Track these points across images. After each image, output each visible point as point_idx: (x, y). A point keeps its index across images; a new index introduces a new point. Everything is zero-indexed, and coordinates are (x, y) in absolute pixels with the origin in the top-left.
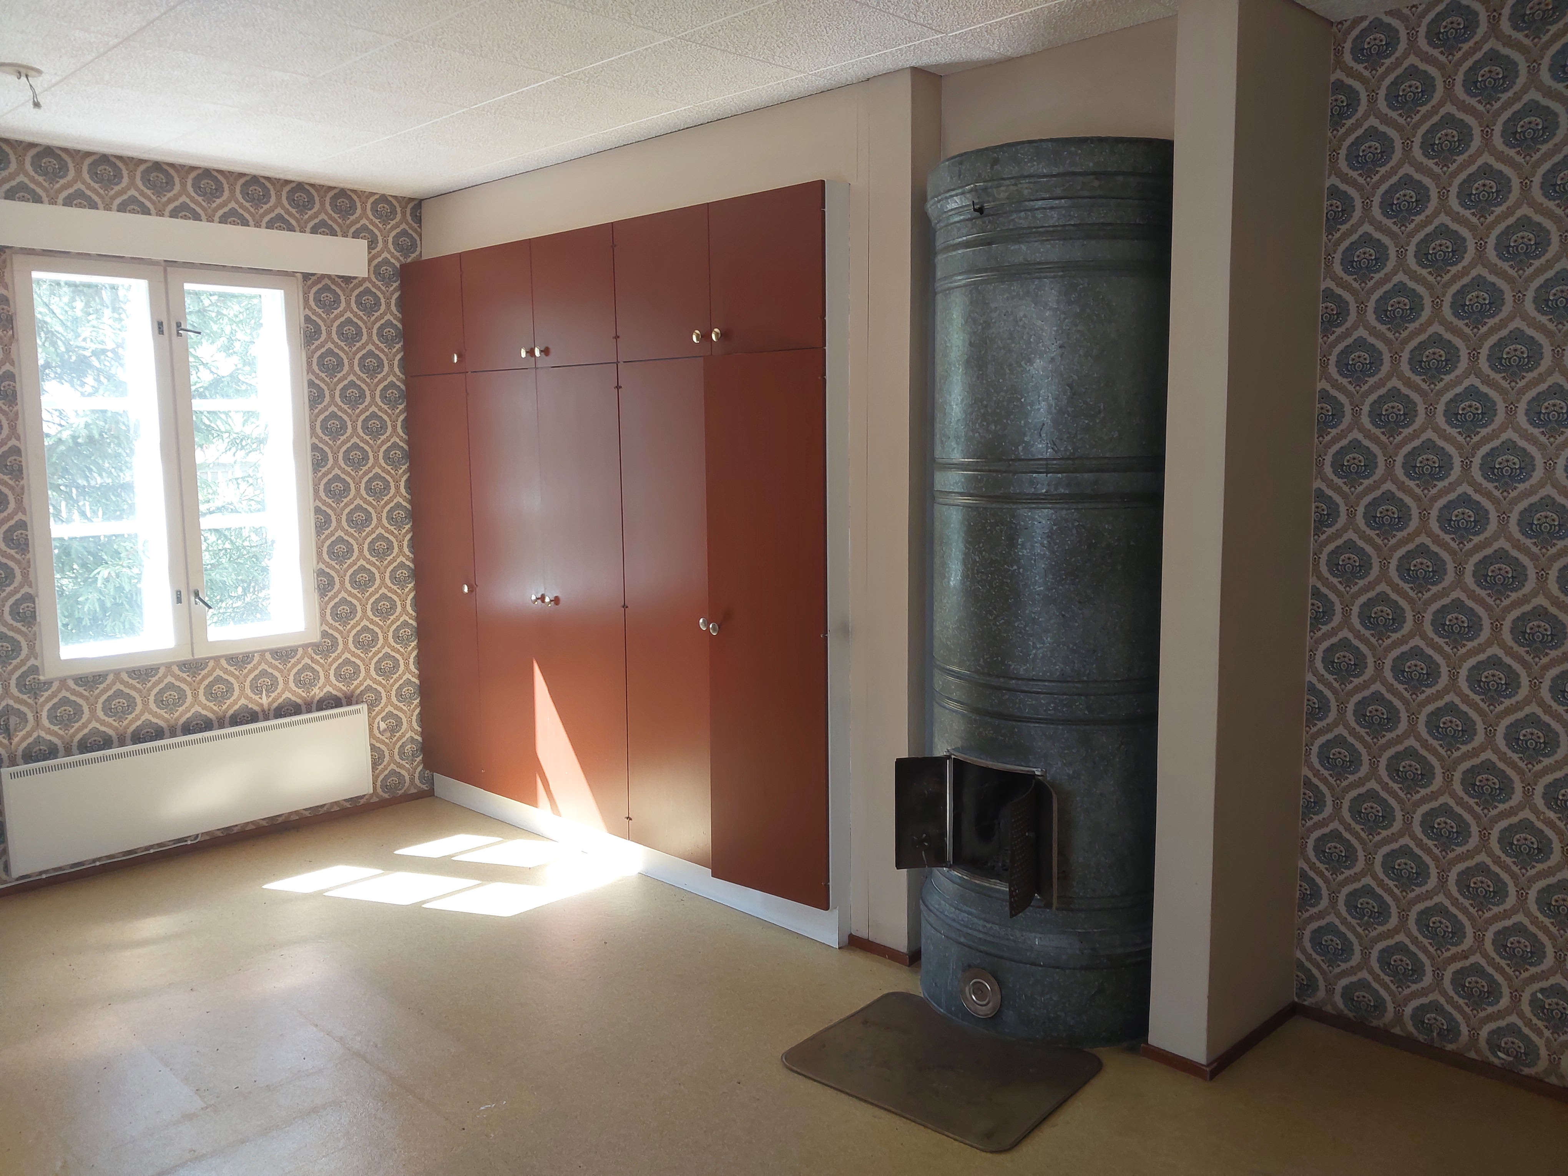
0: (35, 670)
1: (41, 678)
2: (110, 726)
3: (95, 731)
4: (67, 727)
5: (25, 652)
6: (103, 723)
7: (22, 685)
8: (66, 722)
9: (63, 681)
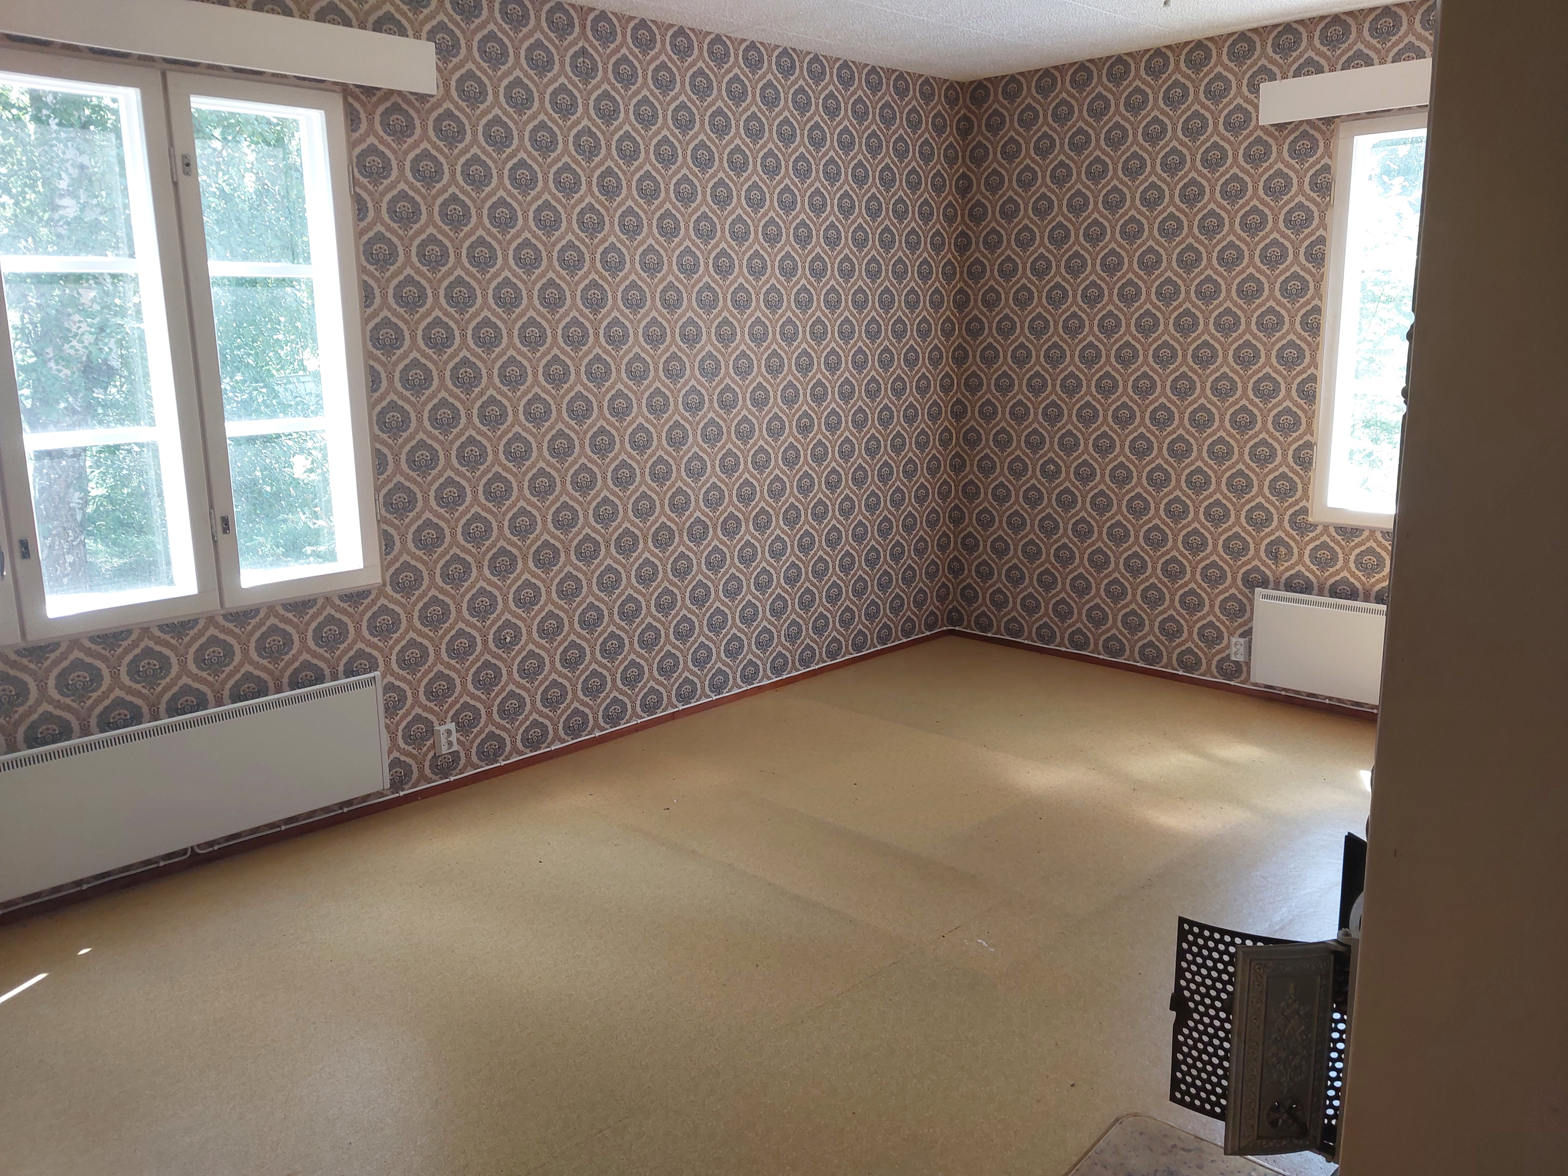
0: (1305, 511)
1: (1310, 519)
2: (1358, 579)
3: (1344, 581)
4: (1323, 569)
5: (1299, 493)
6: (1353, 575)
7: (1293, 522)
8: (1323, 564)
9: (1326, 527)
